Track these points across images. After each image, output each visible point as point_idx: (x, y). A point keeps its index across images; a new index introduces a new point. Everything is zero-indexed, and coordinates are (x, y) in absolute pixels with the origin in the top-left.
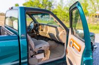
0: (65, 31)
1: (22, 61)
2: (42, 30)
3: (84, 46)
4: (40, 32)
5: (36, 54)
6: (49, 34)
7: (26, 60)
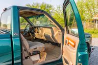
0: (60, 31)
1: (15, 62)
2: (38, 32)
3: (79, 40)
4: (36, 34)
5: (30, 55)
6: (45, 36)
7: (19, 61)
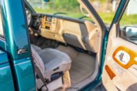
2: (47, 28)
4: (43, 30)
6: (63, 35)
